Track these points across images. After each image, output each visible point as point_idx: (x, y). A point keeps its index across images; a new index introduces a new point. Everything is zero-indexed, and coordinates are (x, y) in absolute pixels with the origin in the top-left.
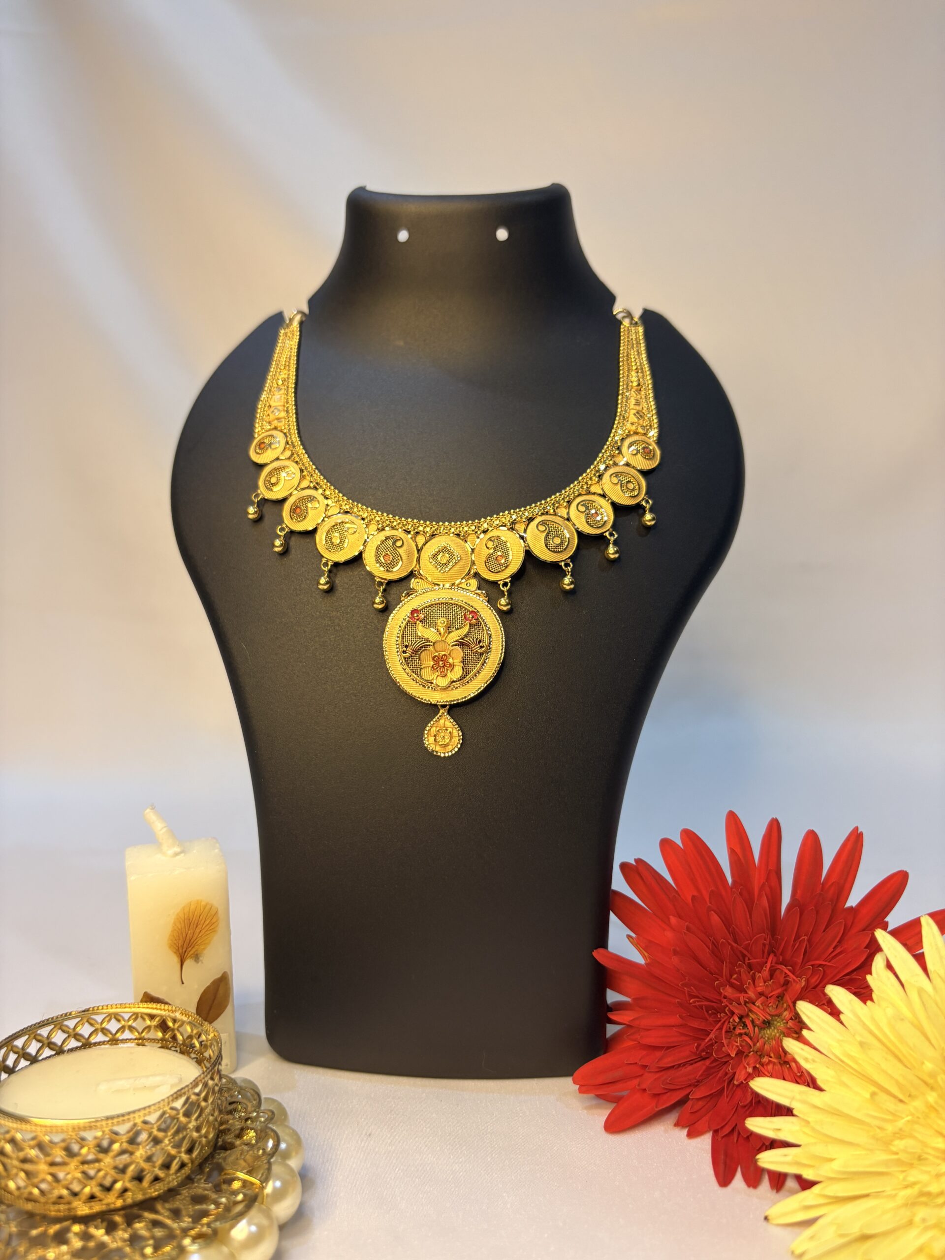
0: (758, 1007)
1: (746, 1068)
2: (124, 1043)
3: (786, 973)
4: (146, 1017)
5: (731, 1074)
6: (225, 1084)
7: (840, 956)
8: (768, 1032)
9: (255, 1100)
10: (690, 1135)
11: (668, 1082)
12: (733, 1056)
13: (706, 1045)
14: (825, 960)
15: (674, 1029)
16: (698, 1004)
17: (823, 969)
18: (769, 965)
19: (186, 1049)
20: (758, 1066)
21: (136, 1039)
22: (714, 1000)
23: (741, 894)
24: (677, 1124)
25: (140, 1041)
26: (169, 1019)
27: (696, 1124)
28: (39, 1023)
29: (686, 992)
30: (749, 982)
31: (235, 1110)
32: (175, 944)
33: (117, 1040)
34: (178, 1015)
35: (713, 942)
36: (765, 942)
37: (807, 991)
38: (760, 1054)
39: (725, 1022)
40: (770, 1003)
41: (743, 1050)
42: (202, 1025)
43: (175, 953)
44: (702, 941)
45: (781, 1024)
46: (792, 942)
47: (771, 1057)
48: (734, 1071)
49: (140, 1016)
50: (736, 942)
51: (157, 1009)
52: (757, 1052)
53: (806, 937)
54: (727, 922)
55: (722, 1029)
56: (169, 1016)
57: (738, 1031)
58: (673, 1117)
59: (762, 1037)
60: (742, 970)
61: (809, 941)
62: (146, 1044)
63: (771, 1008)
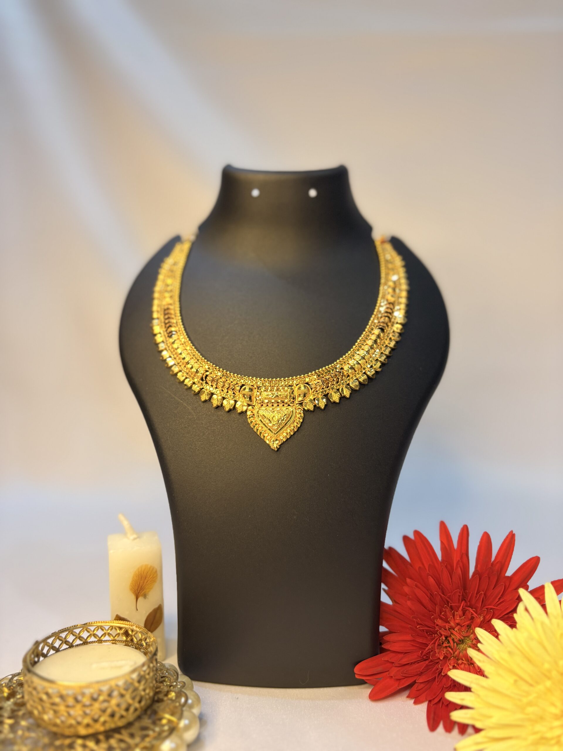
0: (456, 631)
1: (449, 666)
2: (105, 642)
3: (472, 613)
4: (117, 629)
5: (440, 669)
6: (159, 667)
7: (502, 604)
8: (462, 646)
9: (175, 676)
10: (415, 703)
11: (405, 672)
12: (442, 659)
13: (427, 652)
14: (493, 606)
15: (409, 643)
16: (422, 628)
17: (493, 611)
18: (461, 607)
19: (138, 647)
20: (455, 665)
21: (111, 640)
22: (431, 627)
23: (446, 567)
24: (408, 697)
25: (114, 641)
26: (129, 630)
27: (419, 697)
28: (61, 630)
29: (415, 622)
30: (451, 618)
31: (164, 681)
32: (133, 588)
33: (102, 641)
34: (134, 628)
35: (430, 594)
36: (460, 594)
37: (484, 623)
38: (457, 658)
39: (437, 639)
40: (463, 629)
41: (448, 656)
42: (147, 634)
43: (133, 593)
44: (424, 593)
45: (469, 642)
46: (475, 595)
47: (463, 660)
48: (442, 668)
49: (114, 628)
50: (444, 594)
51: (123, 624)
52: (455, 657)
53: (483, 592)
54: (439, 583)
55: (435, 643)
56: (130, 628)
57: (444, 645)
58: (407, 693)
59: (458, 649)
60: (447, 610)
61: (485, 594)
62: (117, 643)
63: (464, 633)
